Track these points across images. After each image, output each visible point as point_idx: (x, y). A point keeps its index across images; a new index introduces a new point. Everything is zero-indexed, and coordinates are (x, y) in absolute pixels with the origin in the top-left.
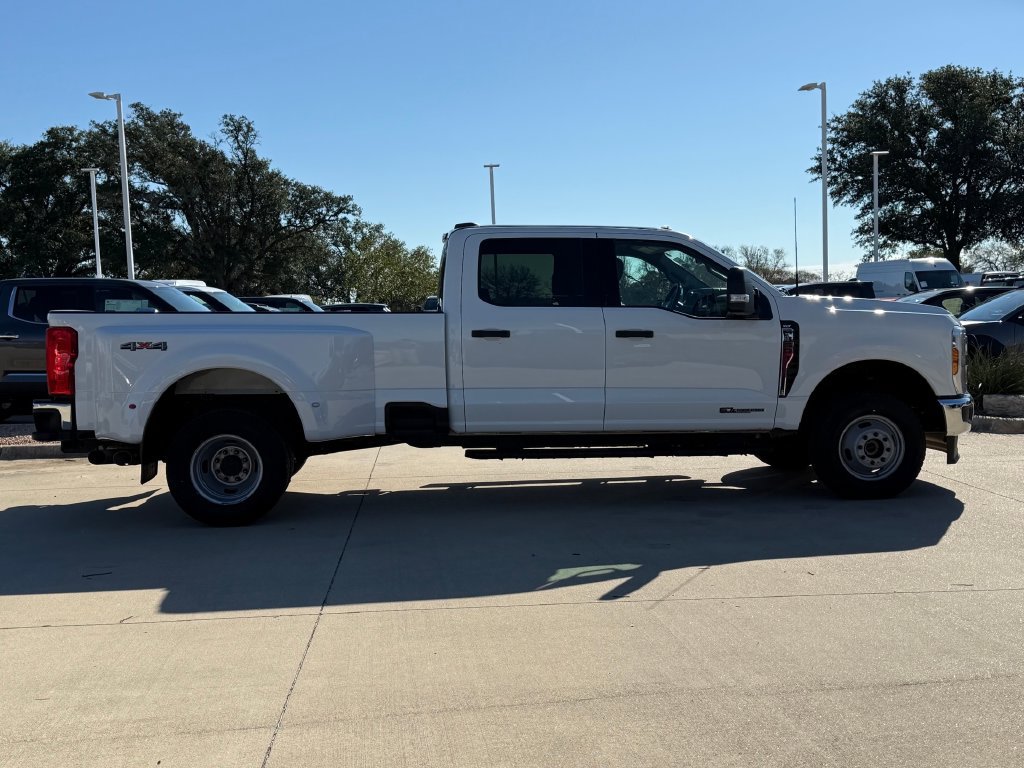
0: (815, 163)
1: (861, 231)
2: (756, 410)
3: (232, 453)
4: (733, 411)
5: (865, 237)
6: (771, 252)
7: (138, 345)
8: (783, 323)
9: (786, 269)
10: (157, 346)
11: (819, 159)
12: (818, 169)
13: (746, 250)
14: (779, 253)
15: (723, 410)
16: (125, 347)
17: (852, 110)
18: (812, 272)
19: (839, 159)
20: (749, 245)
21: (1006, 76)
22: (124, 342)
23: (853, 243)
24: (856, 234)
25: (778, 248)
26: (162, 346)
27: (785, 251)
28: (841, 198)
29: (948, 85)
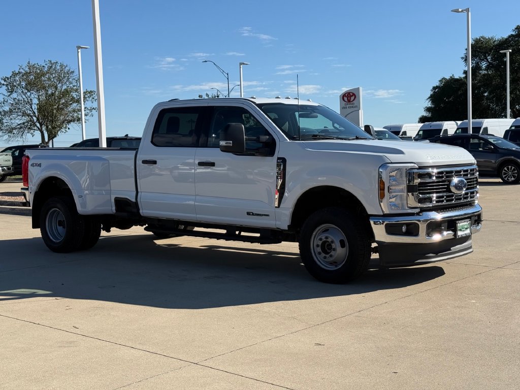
2: (265, 215)
4: (253, 214)
7: (35, 164)
8: (279, 158)
10: (39, 165)
15: (248, 214)
16: (32, 165)
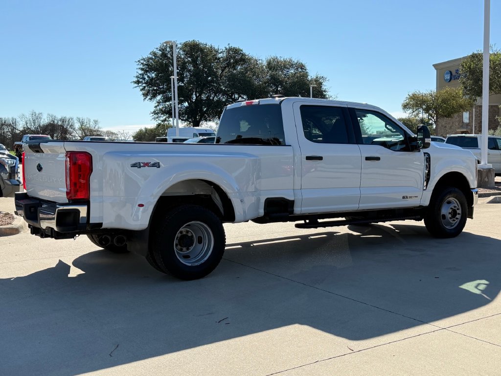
0: (135, 79)
1: (155, 113)
2: (415, 197)
3: (184, 233)
4: (407, 197)
5: (156, 116)
6: (92, 121)
7: (142, 165)
8: (425, 153)
9: (100, 130)
10: (154, 165)
11: (137, 77)
12: (138, 82)
13: (79, 119)
14: (96, 122)
15: (404, 198)
16: (134, 165)
17: (150, 56)
18: (114, 132)
19: (146, 78)
20: (81, 117)
21: (216, 48)
22: (134, 162)
23: (151, 118)
24: (152, 114)
25: (96, 119)
26: (157, 165)
27: (99, 121)
28: (147, 97)
29: (193, 49)
